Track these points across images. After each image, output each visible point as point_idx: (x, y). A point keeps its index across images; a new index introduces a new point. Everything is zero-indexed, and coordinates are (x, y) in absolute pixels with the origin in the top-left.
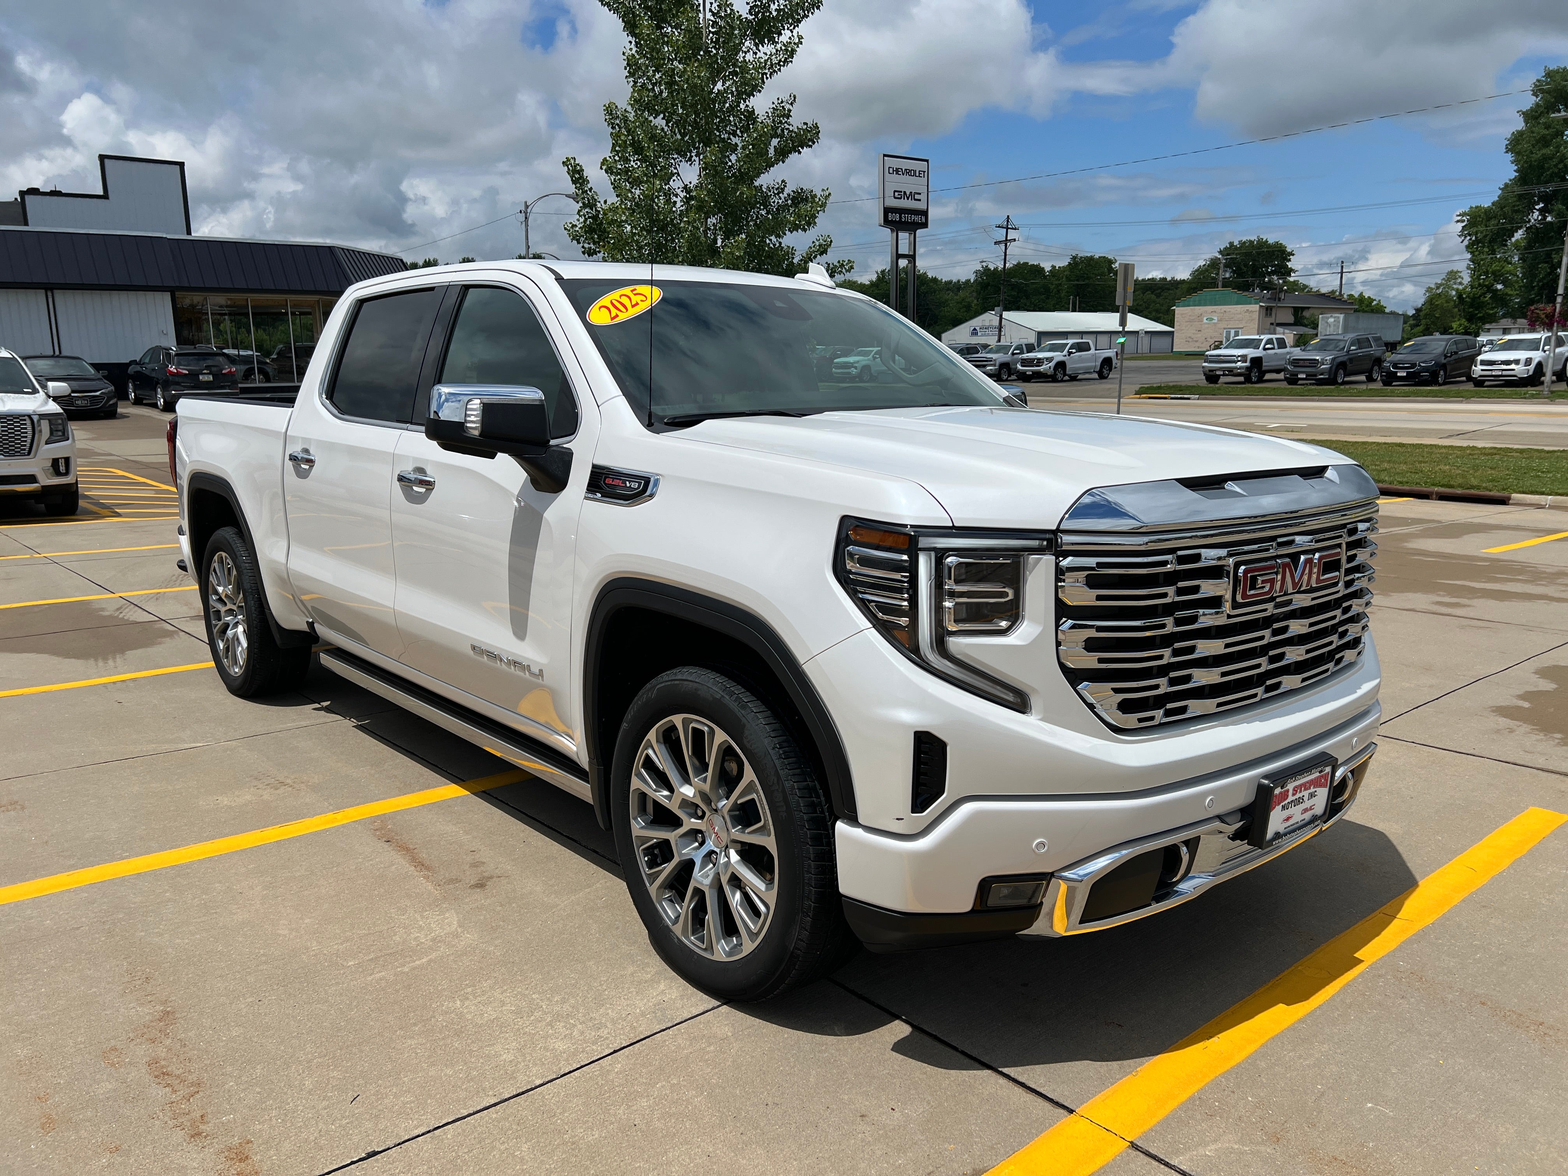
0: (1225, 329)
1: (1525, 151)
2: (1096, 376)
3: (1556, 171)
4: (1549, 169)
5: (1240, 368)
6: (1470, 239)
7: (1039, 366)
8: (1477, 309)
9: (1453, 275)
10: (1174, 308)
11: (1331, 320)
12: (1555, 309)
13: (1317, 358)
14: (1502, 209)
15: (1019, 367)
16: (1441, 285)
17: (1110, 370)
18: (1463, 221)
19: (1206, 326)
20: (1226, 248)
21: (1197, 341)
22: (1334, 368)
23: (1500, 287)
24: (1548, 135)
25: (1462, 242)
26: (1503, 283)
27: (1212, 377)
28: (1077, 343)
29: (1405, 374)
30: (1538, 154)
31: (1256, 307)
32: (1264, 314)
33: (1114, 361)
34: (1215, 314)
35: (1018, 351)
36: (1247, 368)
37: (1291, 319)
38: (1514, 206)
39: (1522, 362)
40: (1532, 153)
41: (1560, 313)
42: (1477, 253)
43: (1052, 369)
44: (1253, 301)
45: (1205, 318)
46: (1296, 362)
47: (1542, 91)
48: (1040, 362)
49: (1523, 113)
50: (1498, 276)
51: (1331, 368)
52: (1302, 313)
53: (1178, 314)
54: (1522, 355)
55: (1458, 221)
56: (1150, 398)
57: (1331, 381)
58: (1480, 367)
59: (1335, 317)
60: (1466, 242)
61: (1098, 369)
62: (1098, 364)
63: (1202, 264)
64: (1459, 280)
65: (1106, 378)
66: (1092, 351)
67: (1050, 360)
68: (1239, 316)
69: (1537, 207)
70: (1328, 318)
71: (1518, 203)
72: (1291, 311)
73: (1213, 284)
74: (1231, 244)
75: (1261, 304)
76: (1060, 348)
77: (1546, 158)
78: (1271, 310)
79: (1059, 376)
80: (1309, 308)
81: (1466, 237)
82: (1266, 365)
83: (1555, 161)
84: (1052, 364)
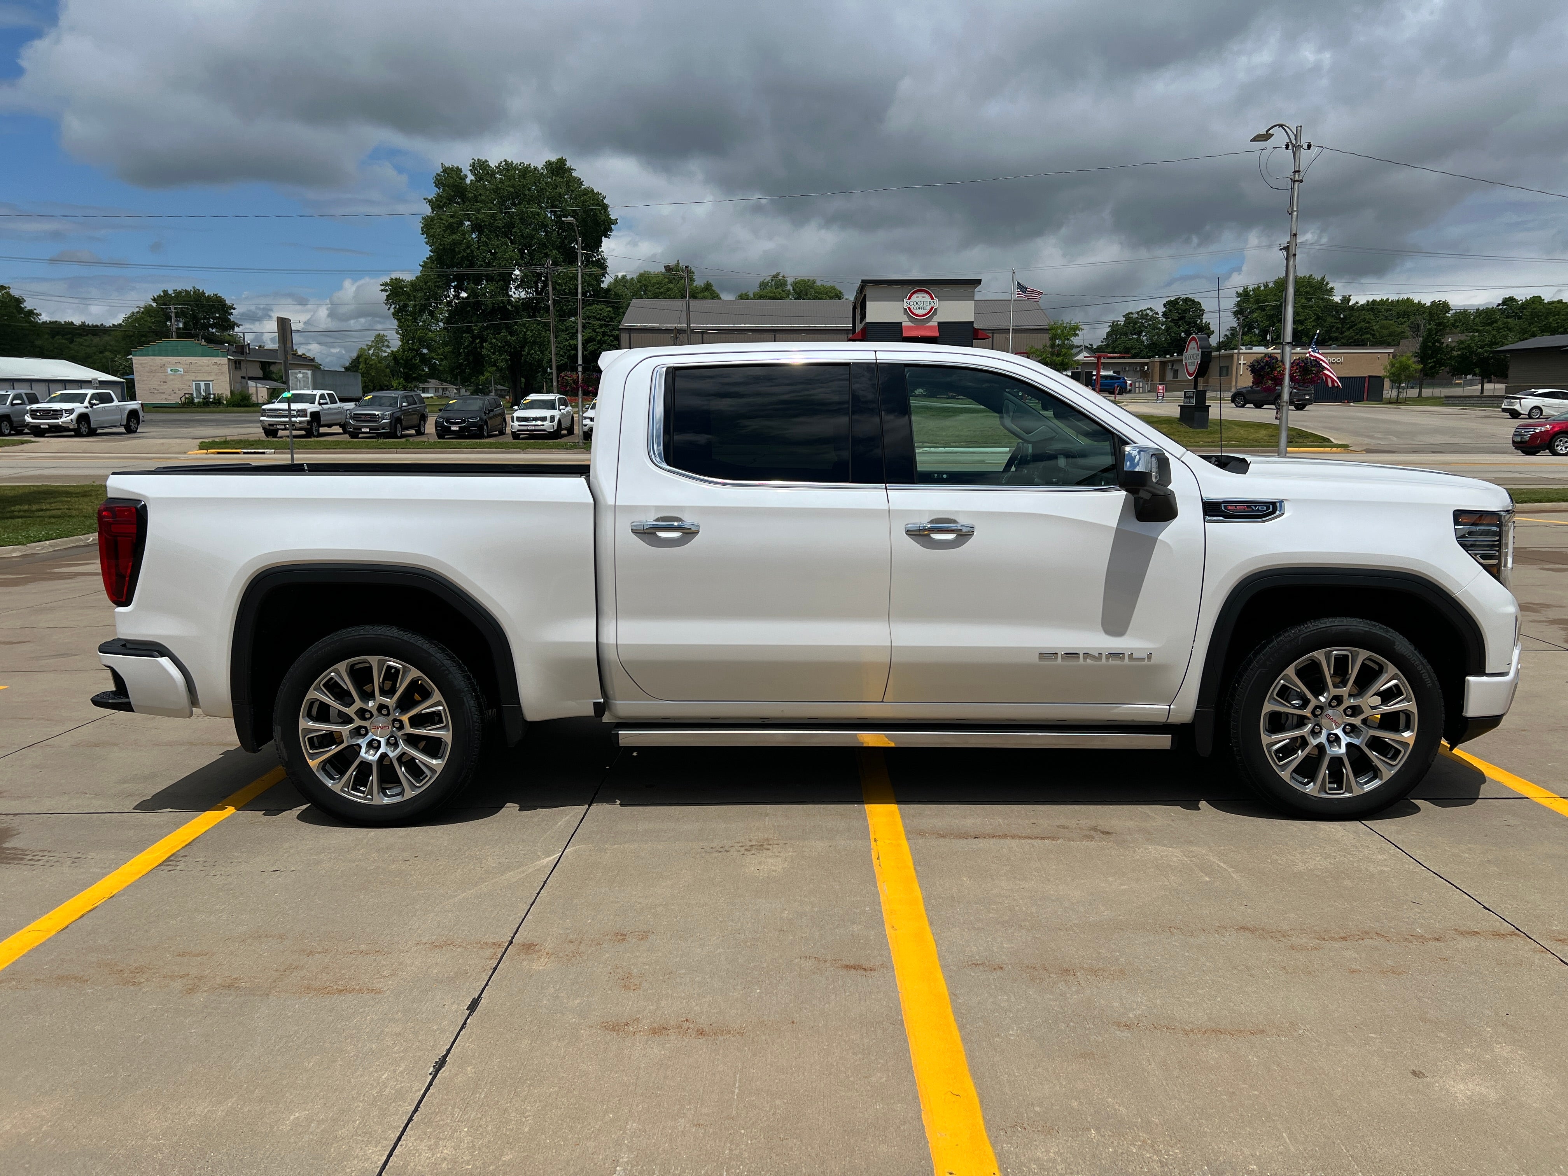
0: (193, 381)
1: (439, 235)
2: (122, 430)
3: (465, 255)
4: (459, 252)
5: (300, 422)
6: (395, 307)
7: (57, 419)
8: (410, 370)
9: (380, 340)
10: (131, 356)
11: (300, 376)
12: (578, 377)
13: (377, 413)
14: (426, 283)
15: (28, 419)
16: (371, 346)
17: (138, 423)
18: (386, 291)
19: (172, 377)
20: (159, 296)
21: (163, 393)
22: (393, 422)
23: (425, 351)
24: (454, 223)
25: (389, 310)
26: (428, 347)
27: (271, 431)
28: (97, 393)
29: (458, 429)
30: (449, 239)
31: (224, 360)
32: (234, 367)
33: (141, 414)
34: (180, 365)
35: (19, 402)
36: (308, 422)
37: (260, 374)
38: (436, 282)
39: (548, 419)
40: (444, 237)
41: (583, 380)
42: (403, 320)
43: (74, 422)
44: (220, 354)
45: (169, 370)
46: (356, 417)
47: (444, 185)
48: (57, 414)
49: (429, 201)
50: (422, 342)
51: (391, 422)
52: (269, 368)
53: (136, 364)
54: (548, 413)
55: (382, 290)
56: (219, 453)
57: (392, 435)
58: (516, 423)
59: (303, 373)
60: (392, 310)
61: (125, 422)
62: (125, 416)
63: (135, 311)
64: (386, 343)
65: (135, 432)
66: (116, 403)
67: (71, 411)
68: (207, 368)
69: (453, 284)
70: (297, 374)
71: (438, 280)
72: (258, 366)
73: (164, 334)
74: (165, 292)
75: (229, 357)
76: (80, 398)
77: (455, 243)
78: (240, 363)
79: (84, 429)
80: (275, 363)
81: (391, 305)
82: (324, 419)
83: (463, 246)
84: (73, 416)
